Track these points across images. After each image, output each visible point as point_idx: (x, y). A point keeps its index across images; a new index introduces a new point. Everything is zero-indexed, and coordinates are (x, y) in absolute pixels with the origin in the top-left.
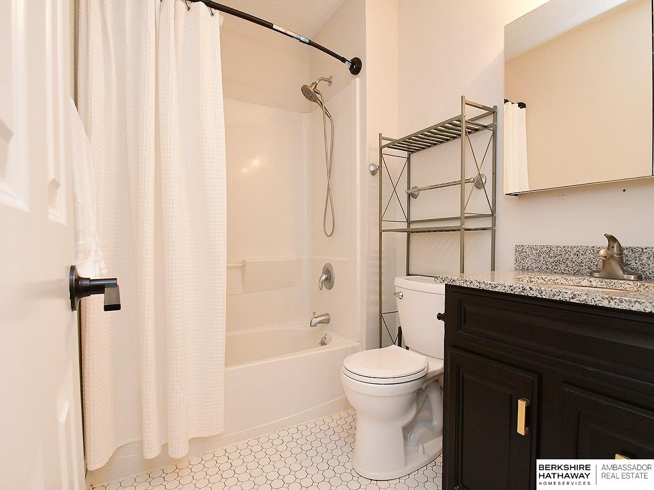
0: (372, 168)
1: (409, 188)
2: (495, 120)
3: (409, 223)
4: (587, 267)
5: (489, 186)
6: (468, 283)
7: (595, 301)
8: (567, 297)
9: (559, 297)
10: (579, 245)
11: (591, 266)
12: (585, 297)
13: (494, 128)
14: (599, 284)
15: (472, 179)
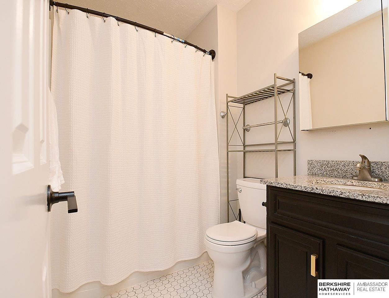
0: (222, 114)
1: (244, 126)
2: (294, 87)
3: (245, 146)
4: (350, 173)
5: (291, 125)
6: (280, 185)
7: (354, 196)
8: (338, 194)
9: (333, 194)
10: (345, 160)
11: (352, 173)
12: (348, 194)
13: (294, 92)
14: (357, 184)
15: (281, 121)
